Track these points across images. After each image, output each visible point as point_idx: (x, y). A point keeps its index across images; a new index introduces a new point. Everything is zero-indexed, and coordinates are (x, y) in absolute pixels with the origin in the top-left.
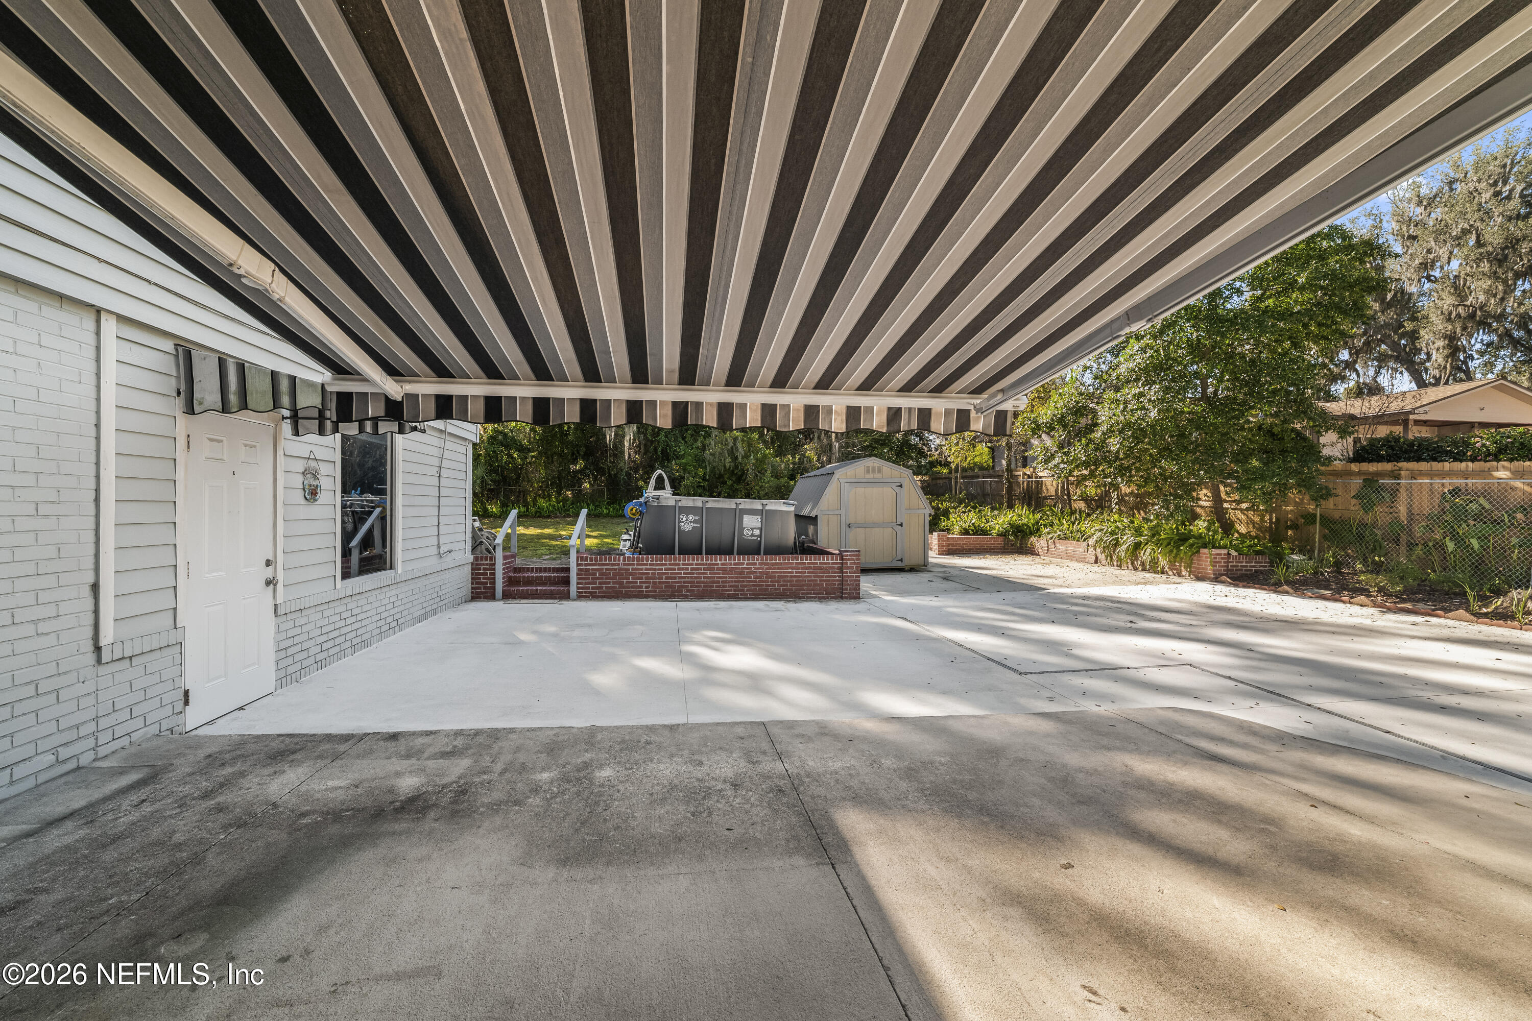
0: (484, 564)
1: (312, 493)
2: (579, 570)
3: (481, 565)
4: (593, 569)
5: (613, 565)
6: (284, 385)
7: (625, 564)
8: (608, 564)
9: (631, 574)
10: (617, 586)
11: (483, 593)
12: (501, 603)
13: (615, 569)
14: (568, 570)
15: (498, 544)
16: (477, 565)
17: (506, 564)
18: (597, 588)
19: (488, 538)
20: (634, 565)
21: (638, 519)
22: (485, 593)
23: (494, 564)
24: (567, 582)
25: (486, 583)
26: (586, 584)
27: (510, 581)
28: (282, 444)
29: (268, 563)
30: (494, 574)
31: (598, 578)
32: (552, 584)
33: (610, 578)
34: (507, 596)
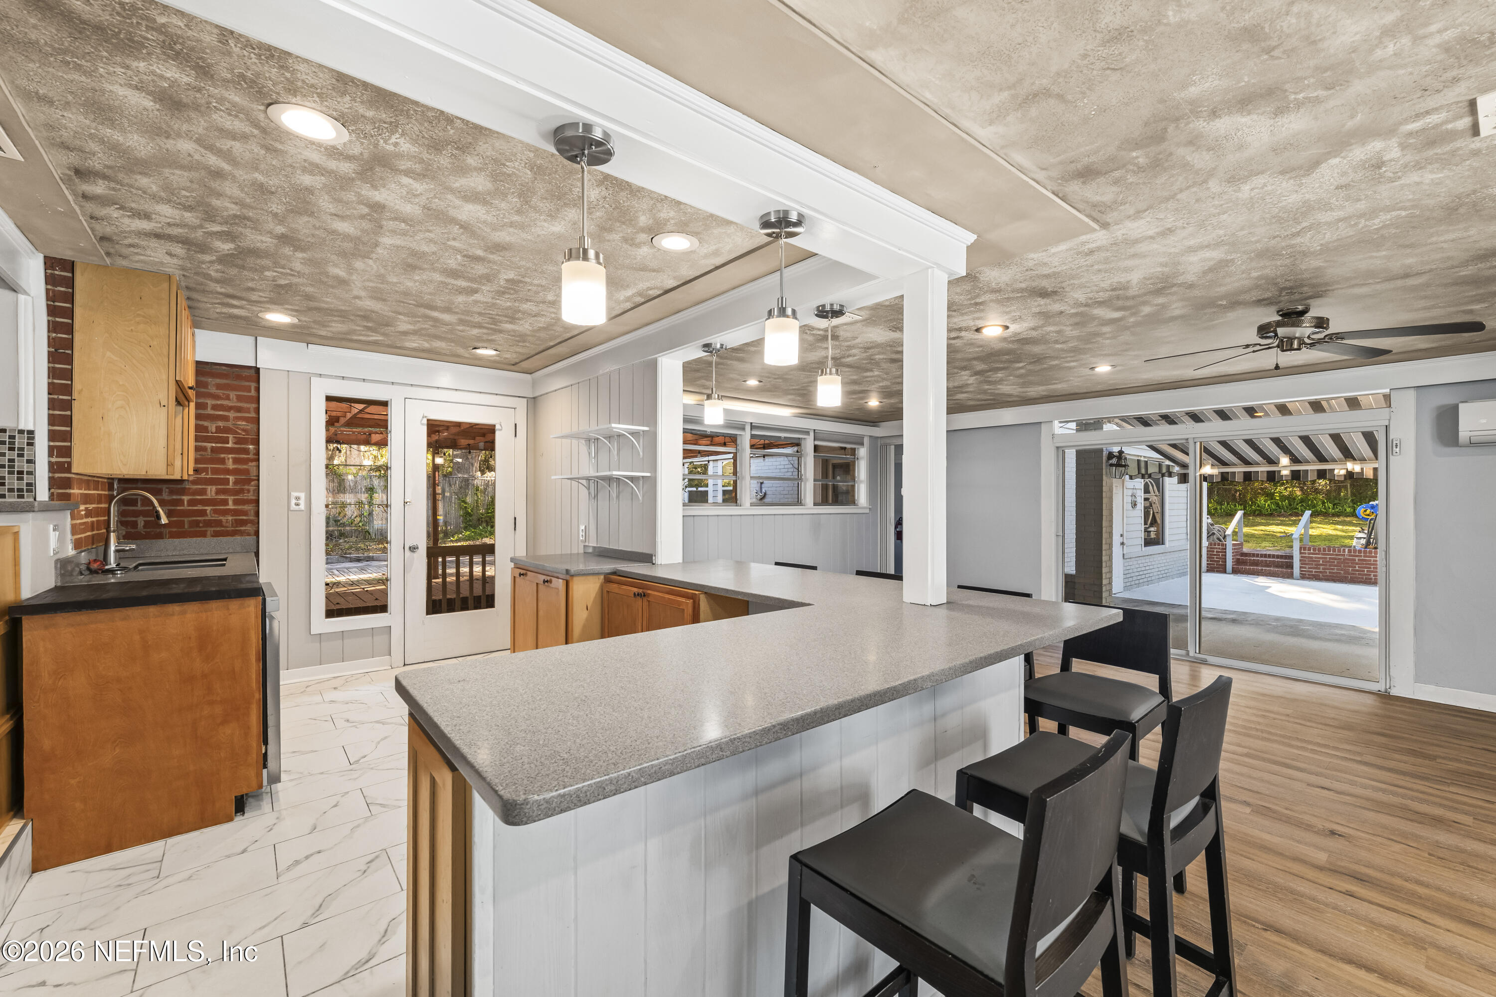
0: (1216, 548)
1: (1134, 505)
2: (1302, 557)
3: (1214, 548)
4: (1316, 558)
5: (1337, 555)
6: (1143, 465)
7: (1350, 556)
8: (1332, 555)
9: (1357, 564)
10: (1342, 572)
11: (1215, 568)
12: (1232, 576)
13: (1340, 559)
14: (1291, 557)
15: (1229, 535)
16: (1211, 548)
17: (1235, 549)
18: (1321, 572)
19: (1219, 530)
20: (1361, 556)
21: (1371, 519)
22: (1218, 568)
23: (1225, 549)
24: (1290, 566)
25: (1219, 561)
26: (1309, 568)
27: (1238, 562)
28: (1126, 483)
29: (1122, 535)
30: (1226, 555)
31: (1321, 565)
32: (1277, 567)
33: (1335, 566)
34: (1235, 571)
